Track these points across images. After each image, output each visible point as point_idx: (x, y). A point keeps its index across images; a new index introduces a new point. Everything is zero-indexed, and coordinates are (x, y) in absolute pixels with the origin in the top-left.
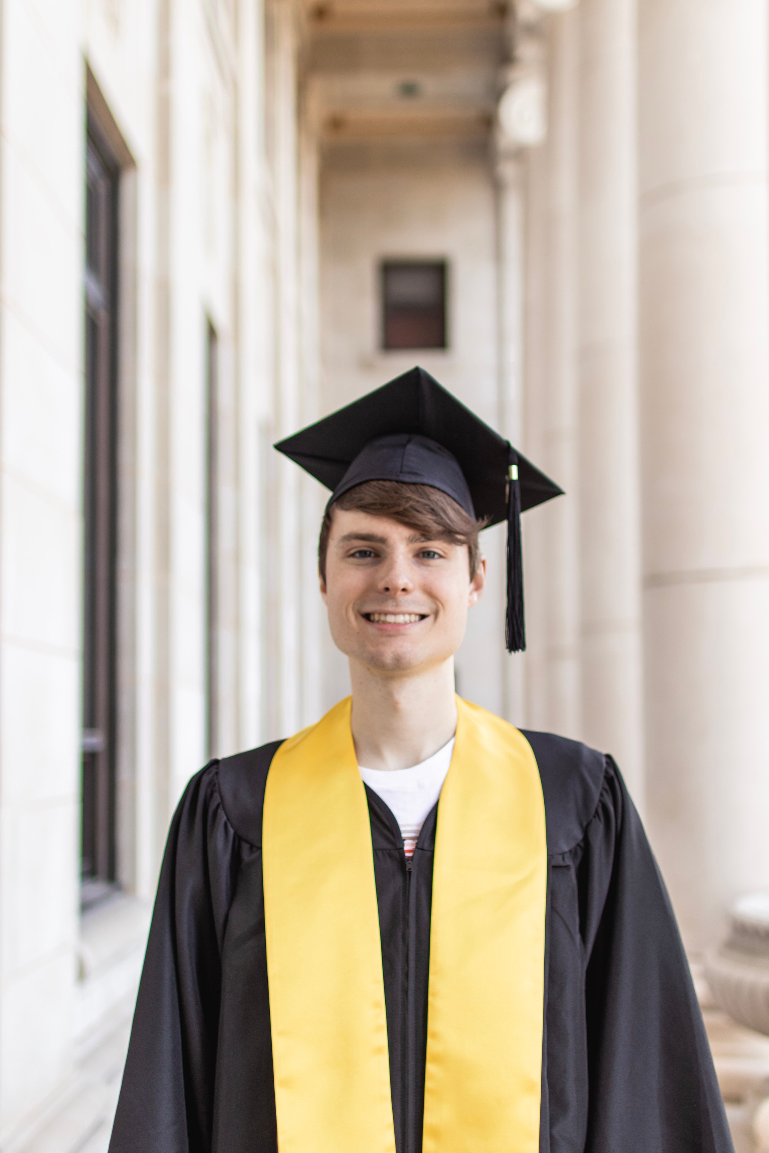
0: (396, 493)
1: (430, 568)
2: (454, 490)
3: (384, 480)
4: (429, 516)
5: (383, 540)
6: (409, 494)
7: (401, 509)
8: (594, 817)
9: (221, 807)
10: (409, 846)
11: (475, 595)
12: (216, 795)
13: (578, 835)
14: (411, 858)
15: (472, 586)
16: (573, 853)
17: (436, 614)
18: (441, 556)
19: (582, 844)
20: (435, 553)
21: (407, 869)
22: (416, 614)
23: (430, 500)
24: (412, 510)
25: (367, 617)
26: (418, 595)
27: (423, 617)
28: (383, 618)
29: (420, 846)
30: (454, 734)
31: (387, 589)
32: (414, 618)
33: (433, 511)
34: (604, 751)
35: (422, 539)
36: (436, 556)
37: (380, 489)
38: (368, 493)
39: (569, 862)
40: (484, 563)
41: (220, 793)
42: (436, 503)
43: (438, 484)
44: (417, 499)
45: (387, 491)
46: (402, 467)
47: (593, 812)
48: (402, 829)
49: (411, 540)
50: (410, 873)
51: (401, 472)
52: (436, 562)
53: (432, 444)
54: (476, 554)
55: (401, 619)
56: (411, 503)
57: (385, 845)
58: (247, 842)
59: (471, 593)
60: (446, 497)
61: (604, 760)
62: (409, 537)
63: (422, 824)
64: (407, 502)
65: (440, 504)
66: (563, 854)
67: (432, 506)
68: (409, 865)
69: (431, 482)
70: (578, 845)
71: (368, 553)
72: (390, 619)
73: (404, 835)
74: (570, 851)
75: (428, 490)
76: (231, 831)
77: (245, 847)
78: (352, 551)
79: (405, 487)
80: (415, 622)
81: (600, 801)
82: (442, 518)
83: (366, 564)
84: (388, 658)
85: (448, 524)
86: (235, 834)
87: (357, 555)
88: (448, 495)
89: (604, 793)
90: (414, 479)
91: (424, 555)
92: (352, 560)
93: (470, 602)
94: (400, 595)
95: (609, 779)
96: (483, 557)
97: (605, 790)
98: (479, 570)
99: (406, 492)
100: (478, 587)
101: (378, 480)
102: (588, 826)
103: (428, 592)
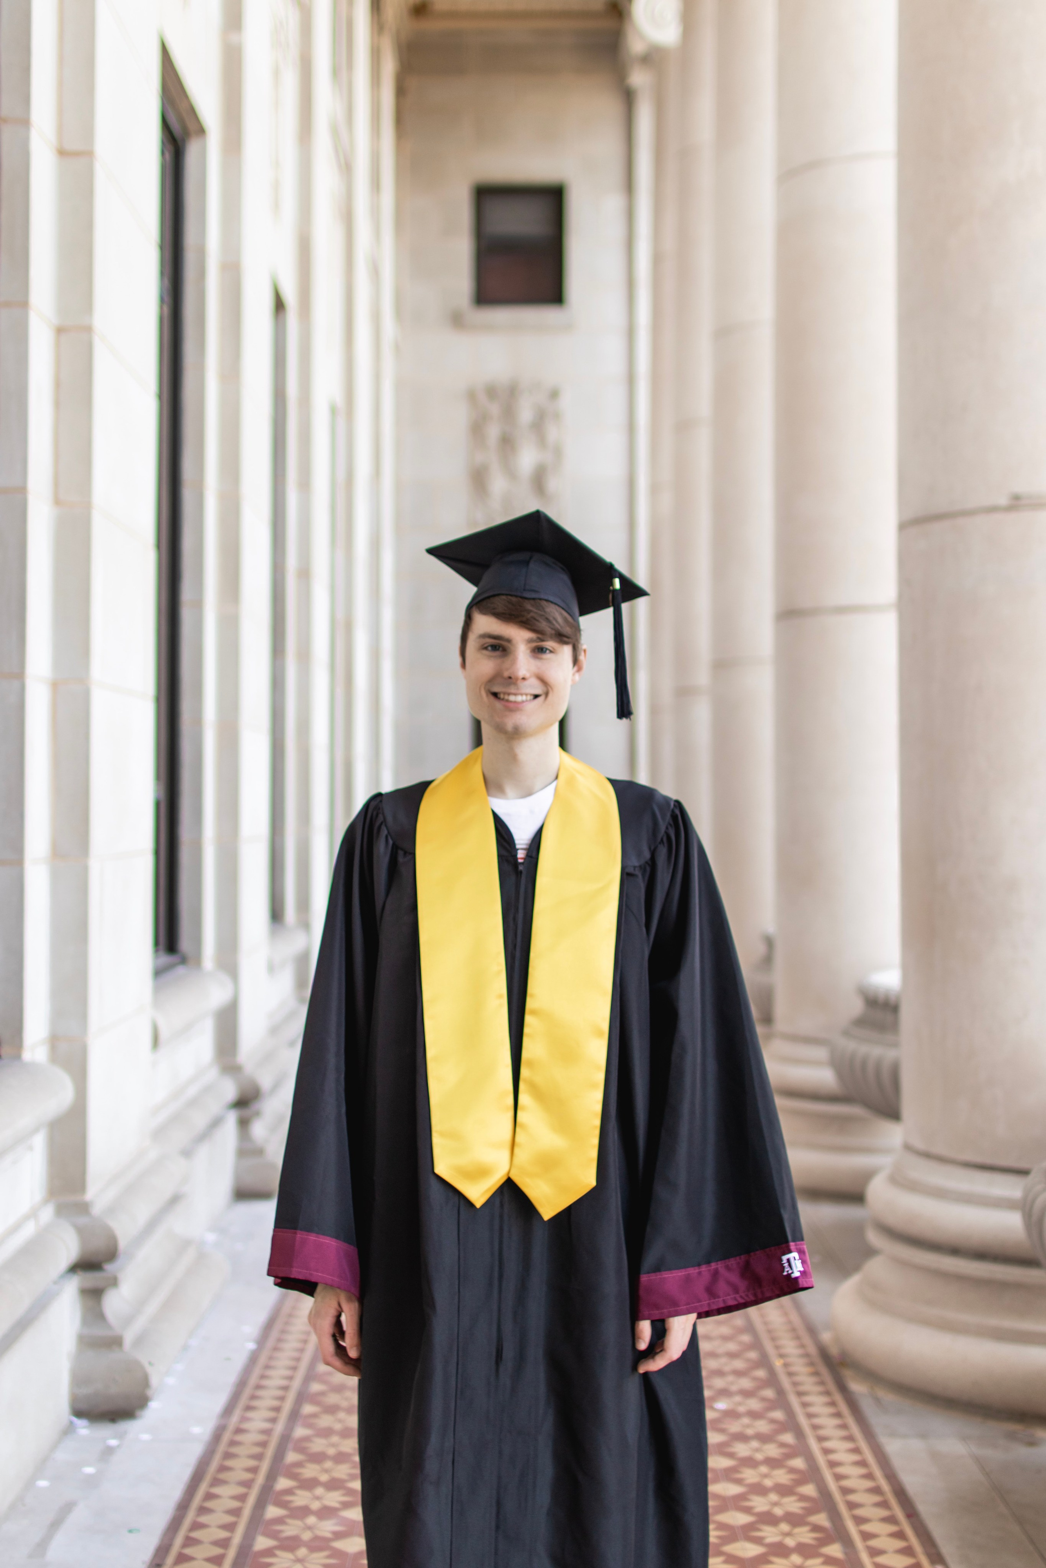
0: (521, 606)
1: (543, 661)
2: (563, 600)
3: (511, 595)
4: (544, 621)
5: (509, 641)
6: (531, 608)
8: (660, 843)
9: (384, 824)
10: (521, 855)
11: (577, 677)
12: (381, 816)
13: (647, 855)
14: (522, 863)
15: (575, 669)
16: (642, 868)
17: (547, 694)
18: (551, 652)
19: (650, 863)
20: (547, 649)
21: (519, 870)
22: (531, 695)
23: (545, 612)
25: (495, 695)
26: (533, 681)
27: (536, 696)
28: (506, 697)
29: (529, 854)
31: (510, 678)
32: (529, 697)
33: (547, 619)
34: (674, 796)
35: (539, 640)
36: (548, 651)
37: (506, 602)
38: (500, 603)
39: (638, 872)
40: (585, 651)
41: (383, 814)
42: (551, 613)
43: (551, 598)
44: (536, 611)
45: (514, 605)
46: (525, 586)
47: (659, 839)
48: (517, 842)
49: (530, 641)
50: (521, 872)
51: (524, 590)
52: (548, 656)
53: (548, 559)
54: (578, 647)
55: (519, 698)
56: (532, 614)
57: (505, 853)
58: (402, 849)
59: (574, 675)
60: (557, 607)
61: (672, 804)
62: (529, 638)
63: (531, 841)
64: (530, 612)
66: (635, 867)
67: (546, 614)
68: (521, 868)
69: (546, 598)
70: (646, 863)
71: (497, 648)
72: (512, 698)
73: (518, 847)
74: (640, 867)
75: (544, 603)
76: (391, 842)
77: (401, 853)
78: (486, 645)
79: (526, 601)
80: (530, 700)
81: (665, 832)
82: (553, 625)
83: (495, 657)
84: (509, 727)
85: (558, 629)
86: (394, 844)
87: (489, 649)
88: (559, 606)
89: (669, 827)
90: (533, 595)
91: (539, 651)
92: (485, 652)
93: (573, 680)
94: (521, 684)
95: (674, 817)
96: (584, 647)
97: (671, 825)
98: (582, 657)
99: (528, 606)
100: (579, 669)
101: (507, 595)
102: (655, 849)
103: (540, 679)
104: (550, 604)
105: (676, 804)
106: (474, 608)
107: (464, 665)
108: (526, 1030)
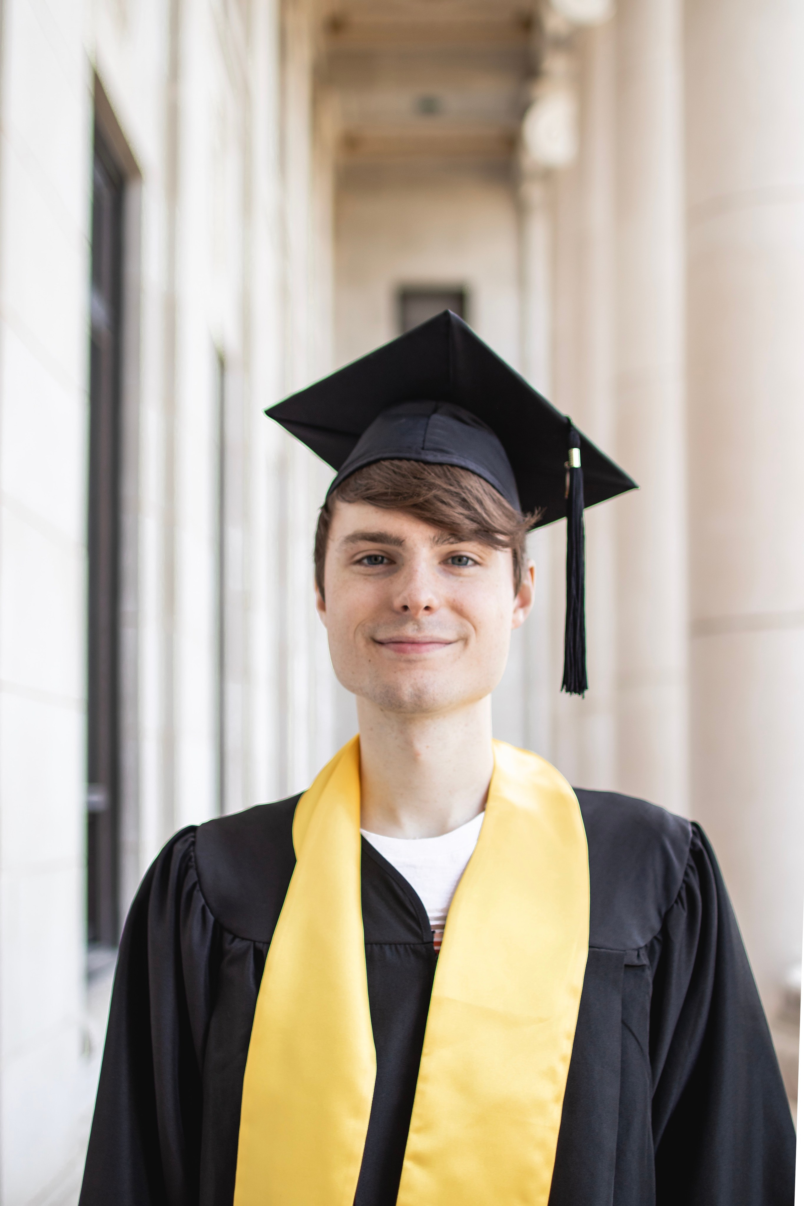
0: (415, 478)
1: (461, 579)
2: (492, 473)
3: (400, 459)
4: (460, 510)
5: (399, 542)
6: (433, 479)
7: (421, 499)
8: (676, 902)
9: (198, 888)
12: (192, 873)
13: (656, 924)
15: (517, 602)
16: (650, 948)
18: (476, 563)
20: (468, 558)
23: (461, 486)
24: (435, 501)
25: (381, 643)
26: (445, 615)
27: (448, 644)
31: (405, 608)
33: (464, 503)
34: (689, 818)
35: (452, 540)
36: (470, 562)
37: (395, 472)
38: (378, 478)
39: (645, 961)
40: (531, 570)
41: (197, 869)
42: (470, 491)
43: (472, 466)
44: (444, 485)
45: (403, 476)
46: (424, 441)
47: (675, 896)
49: (436, 542)
51: (423, 449)
52: (470, 570)
53: (465, 414)
54: (522, 558)
56: (437, 490)
57: (409, 938)
58: (231, 932)
59: (515, 611)
60: (483, 483)
61: (690, 828)
62: (434, 538)
64: (430, 489)
65: (475, 492)
66: (638, 950)
67: (464, 495)
69: (463, 464)
70: (655, 938)
71: (380, 559)
74: (646, 946)
75: (458, 472)
76: (211, 918)
77: (228, 937)
78: (358, 557)
79: (427, 469)
81: (684, 881)
82: (478, 511)
83: (376, 575)
84: (406, 695)
86: (216, 922)
87: (365, 561)
88: (484, 479)
89: (690, 872)
90: (440, 458)
91: (453, 561)
92: (358, 568)
93: (514, 621)
94: (423, 616)
96: (532, 563)
97: (691, 867)
98: (527, 581)
99: (432, 476)
100: (524, 603)
101: (391, 459)
102: (669, 912)
103: (458, 610)
104: (470, 473)
105: (695, 829)
106: (335, 492)
107: (322, 605)
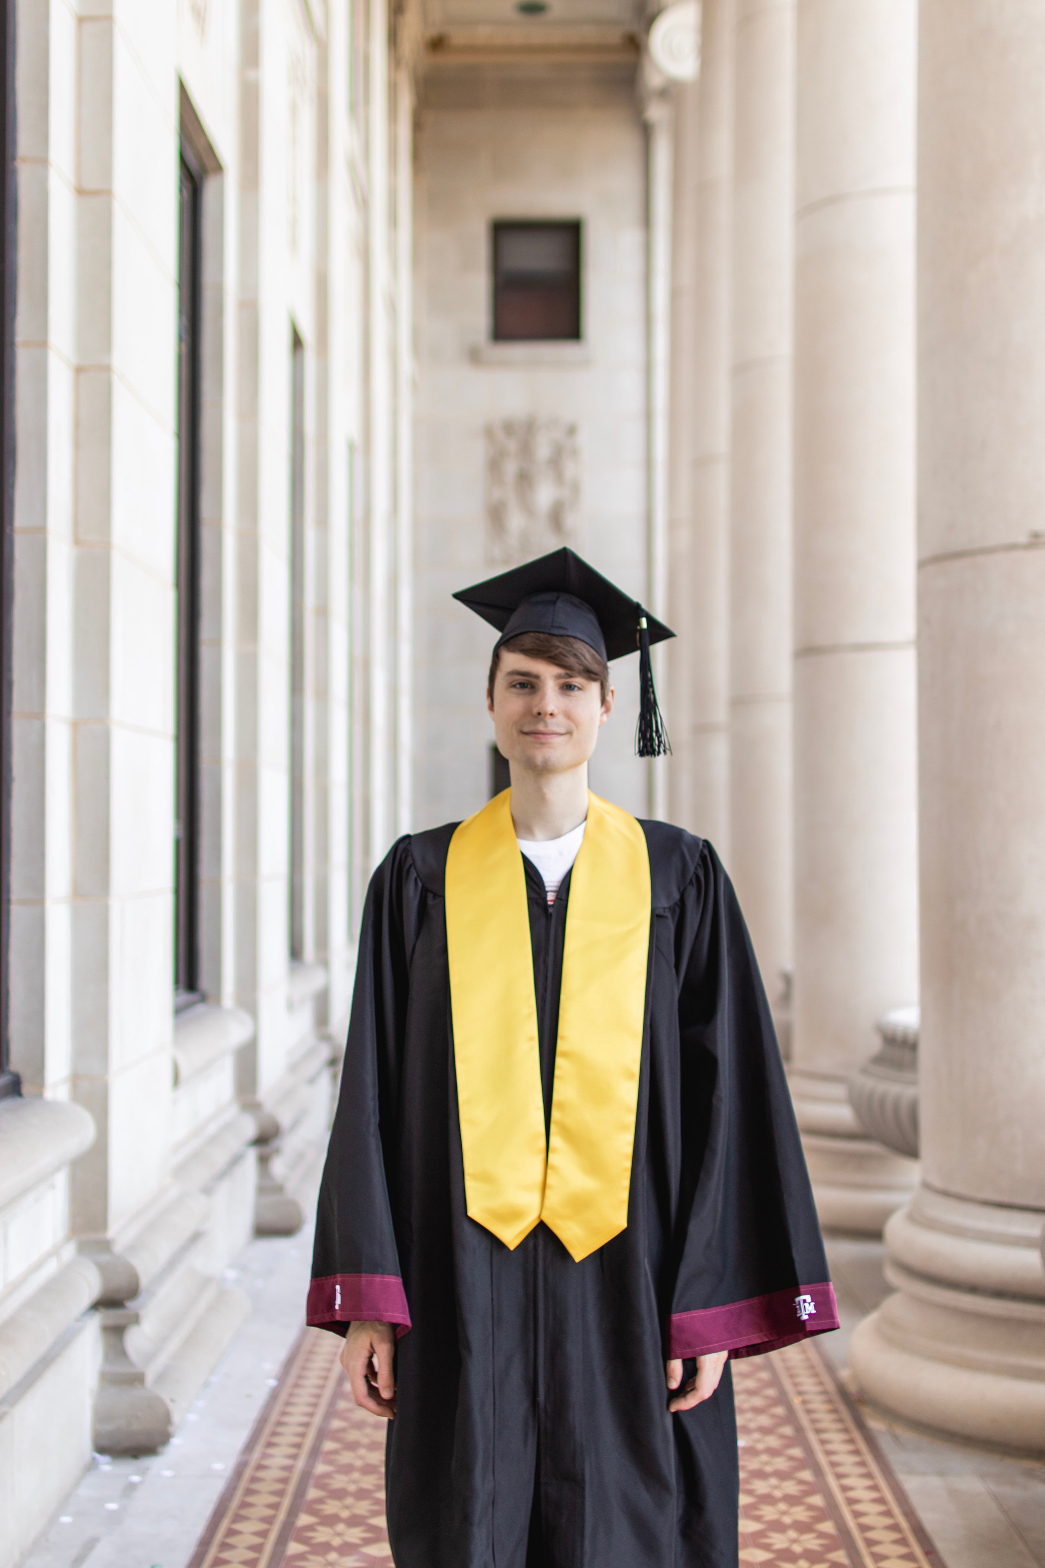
0: (548, 642)
1: (571, 698)
2: (593, 640)
3: (540, 632)
4: (573, 659)
5: (537, 677)
6: (558, 644)
7: (553, 653)
8: (689, 884)
9: (413, 867)
10: (551, 897)
12: (410, 859)
13: (676, 896)
14: (552, 905)
15: (603, 709)
16: (672, 909)
17: (573, 732)
18: (579, 689)
19: (679, 903)
20: (575, 686)
21: (549, 913)
23: (573, 648)
24: (560, 654)
25: (526, 733)
26: (561, 717)
29: (559, 897)
30: (586, 819)
31: (539, 714)
33: (575, 655)
34: (703, 836)
35: (567, 676)
36: (576, 689)
37: (536, 639)
38: (528, 641)
39: (668, 914)
40: (612, 692)
41: (412, 857)
42: (577, 649)
43: (579, 635)
44: (564, 646)
45: (541, 641)
46: (552, 623)
47: (688, 880)
48: (546, 884)
49: (558, 677)
50: (551, 915)
51: (552, 627)
52: (576, 693)
53: (575, 600)
54: (606, 685)
56: (560, 650)
57: (534, 895)
58: (432, 892)
59: (602, 715)
60: (585, 645)
61: (701, 844)
62: (558, 674)
63: (560, 882)
64: (557, 648)
65: (580, 649)
66: (664, 908)
67: (575, 652)
68: (551, 910)
69: (574, 634)
70: (676, 904)
71: (526, 685)
73: (547, 889)
74: (670, 908)
75: (572, 640)
76: (420, 885)
77: (430, 896)
78: (514, 683)
79: (554, 637)
81: (695, 873)
82: (582, 661)
83: (524, 694)
84: (538, 762)
85: (586, 666)
86: (423, 887)
87: (518, 686)
88: (587, 643)
89: (698, 867)
90: (561, 632)
91: (567, 688)
92: (513, 690)
93: (601, 721)
94: (549, 719)
95: (703, 858)
96: (612, 688)
97: (700, 866)
98: (609, 698)
99: (556, 642)
100: (607, 710)
101: (534, 632)
102: (684, 890)
103: (568, 716)
104: (578, 641)
105: (705, 844)
106: (502, 647)
107: (491, 707)
108: (557, 1072)
